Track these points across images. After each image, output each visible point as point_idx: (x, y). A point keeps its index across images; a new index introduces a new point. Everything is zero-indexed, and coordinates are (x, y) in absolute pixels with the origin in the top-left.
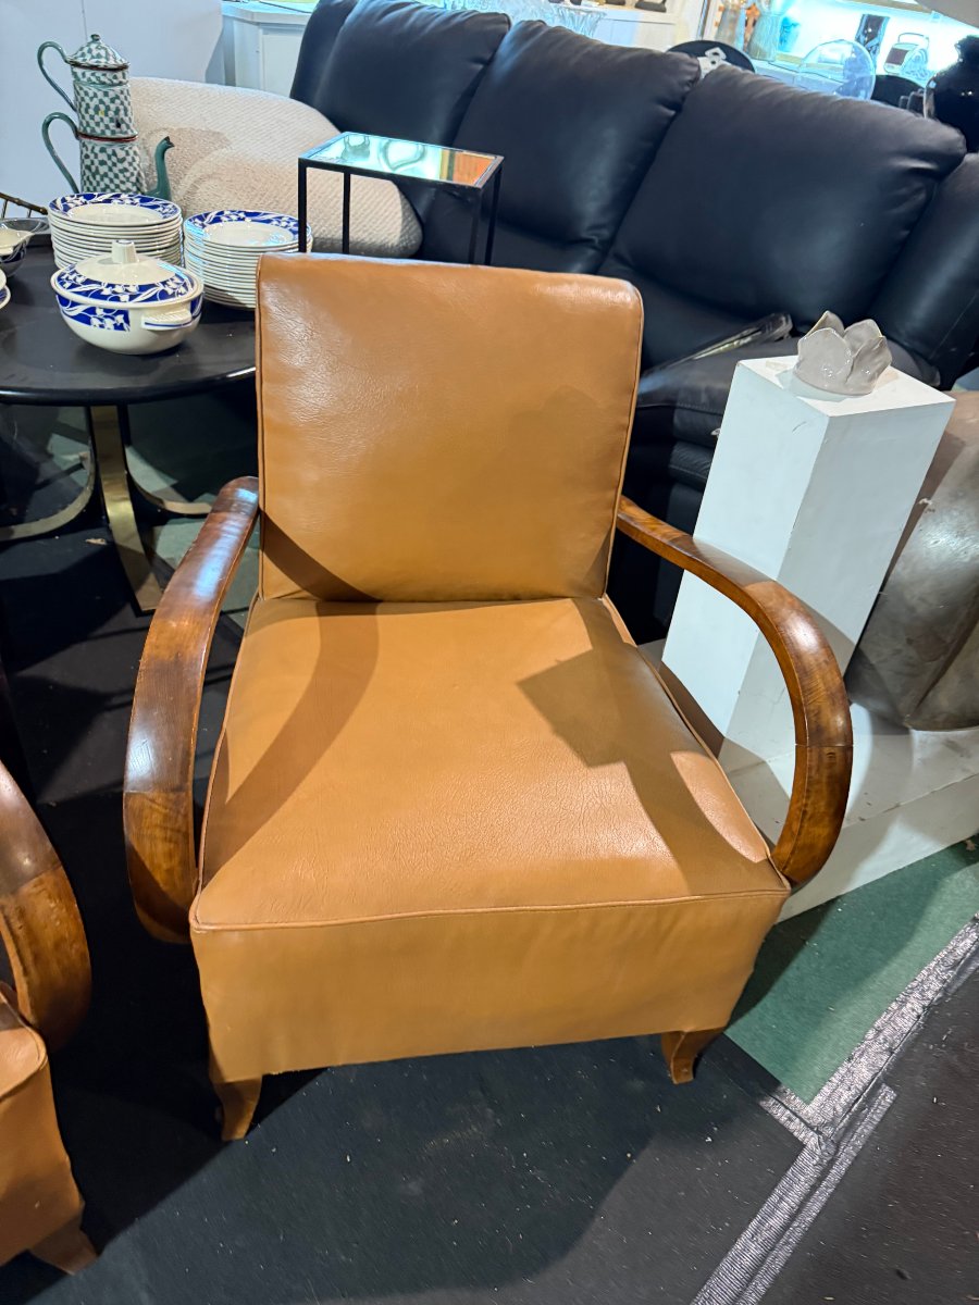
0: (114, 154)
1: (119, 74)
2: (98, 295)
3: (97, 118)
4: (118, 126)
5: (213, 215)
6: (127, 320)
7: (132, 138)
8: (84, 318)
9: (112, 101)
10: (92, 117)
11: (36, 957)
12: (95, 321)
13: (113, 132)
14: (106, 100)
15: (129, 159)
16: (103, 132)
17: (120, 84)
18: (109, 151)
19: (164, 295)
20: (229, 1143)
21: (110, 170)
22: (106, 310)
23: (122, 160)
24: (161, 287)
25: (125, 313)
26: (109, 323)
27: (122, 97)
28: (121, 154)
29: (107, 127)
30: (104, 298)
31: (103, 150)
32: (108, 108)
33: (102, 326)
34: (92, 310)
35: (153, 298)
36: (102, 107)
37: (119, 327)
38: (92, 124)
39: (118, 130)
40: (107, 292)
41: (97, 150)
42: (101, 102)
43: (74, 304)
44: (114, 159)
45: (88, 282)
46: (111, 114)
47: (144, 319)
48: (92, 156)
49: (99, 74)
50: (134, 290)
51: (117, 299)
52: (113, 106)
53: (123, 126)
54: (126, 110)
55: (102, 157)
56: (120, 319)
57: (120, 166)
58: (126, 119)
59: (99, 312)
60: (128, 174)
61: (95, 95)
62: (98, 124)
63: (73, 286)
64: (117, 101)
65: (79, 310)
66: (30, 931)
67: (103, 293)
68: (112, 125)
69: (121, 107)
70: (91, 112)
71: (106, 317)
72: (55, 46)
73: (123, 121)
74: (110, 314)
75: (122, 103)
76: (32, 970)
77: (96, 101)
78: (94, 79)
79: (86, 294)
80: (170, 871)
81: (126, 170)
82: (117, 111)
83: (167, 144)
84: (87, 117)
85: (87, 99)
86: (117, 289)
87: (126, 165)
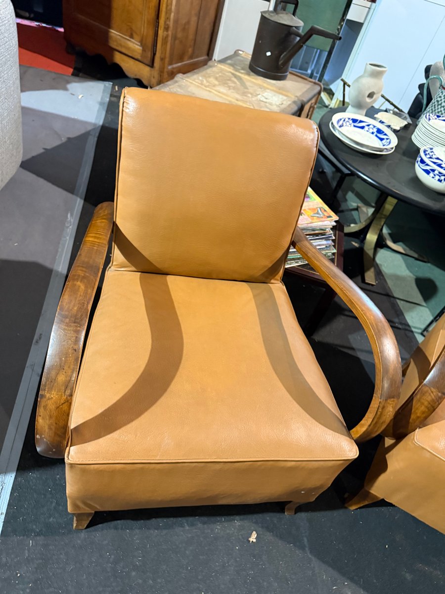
2: (440, 166)
8: (427, 172)
12: (432, 174)
22: (440, 173)
26: (437, 177)
30: (442, 167)
33: (433, 178)
34: (433, 171)
37: (440, 181)
43: (427, 165)
45: (438, 159)
59: (436, 172)
63: (430, 158)
65: (428, 168)
66: (381, 413)
67: (442, 166)
71: (438, 175)
74: (440, 175)
79: (435, 163)
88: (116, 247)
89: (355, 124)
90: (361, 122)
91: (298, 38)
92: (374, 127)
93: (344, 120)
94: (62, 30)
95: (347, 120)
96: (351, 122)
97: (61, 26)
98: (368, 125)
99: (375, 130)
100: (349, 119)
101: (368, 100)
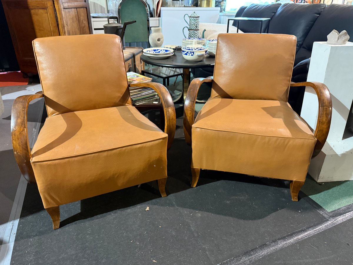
0: (195, 32)
1: (198, 18)
2: (189, 49)
3: (193, 26)
4: (196, 27)
5: (212, 40)
6: (194, 54)
7: (199, 30)
8: (186, 54)
9: (196, 23)
10: (192, 26)
11: (169, 120)
12: (188, 54)
13: (195, 29)
14: (195, 23)
15: (197, 33)
17: (198, 20)
18: (194, 32)
19: (201, 49)
20: (192, 187)
21: (194, 35)
22: (190, 52)
23: (196, 34)
24: (201, 48)
25: (193, 52)
26: (190, 54)
27: (198, 22)
28: (196, 32)
29: (194, 28)
30: (190, 50)
31: (193, 32)
32: (195, 24)
34: (188, 52)
35: (199, 50)
36: (194, 24)
37: (192, 55)
38: (192, 27)
40: (191, 49)
41: (192, 32)
42: (194, 23)
43: (185, 51)
44: (195, 33)
46: (195, 25)
47: (197, 53)
48: (191, 33)
49: (194, 18)
50: (195, 48)
51: (192, 50)
52: (196, 24)
53: (197, 27)
54: (198, 24)
55: (193, 33)
56: (192, 53)
57: (196, 35)
59: (189, 52)
60: (197, 36)
61: (193, 22)
62: (193, 27)
63: (185, 49)
65: (186, 52)
68: (195, 27)
70: (192, 25)
72: (187, 14)
73: (197, 26)
76: (168, 121)
77: (193, 23)
78: (193, 19)
79: (187, 50)
80: (190, 117)
81: (197, 35)
82: (196, 25)
83: (205, 30)
84: (191, 26)
85: (191, 23)
86: (193, 48)
87: (197, 34)
88: (47, 106)
89: (156, 52)
90: (157, 50)
91: (121, 30)
92: (164, 50)
93: (150, 51)
94: (20, 72)
95: (151, 51)
96: (153, 51)
97: (19, 71)
98: (161, 50)
99: (165, 51)
100: (152, 50)
101: (159, 42)
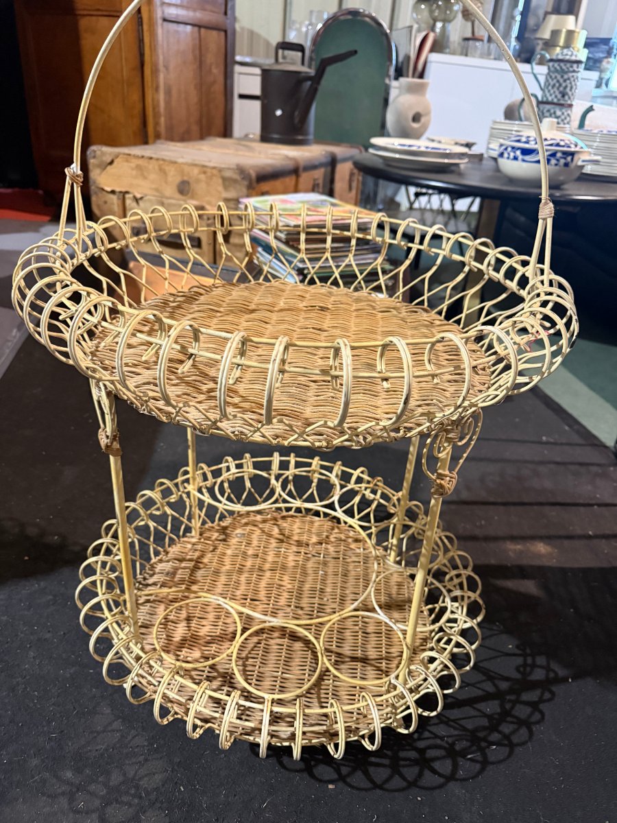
3: (552, 92)
4: (563, 96)
7: (570, 105)
9: (565, 81)
10: (550, 92)
13: (559, 100)
14: (561, 81)
16: (553, 100)
17: (574, 71)
18: (552, 111)
27: (572, 79)
28: (559, 113)
31: (548, 111)
32: (560, 85)
36: (557, 85)
38: (549, 95)
39: (562, 99)
42: (558, 81)
46: (561, 89)
49: (562, 64)
52: (564, 85)
53: (566, 97)
54: (571, 88)
58: (570, 93)
61: (556, 77)
64: (568, 81)
68: (560, 96)
69: (569, 86)
70: (551, 88)
73: (567, 94)
75: (571, 83)
77: (555, 81)
78: (558, 68)
82: (566, 87)
83: (590, 109)
84: (547, 91)
85: (551, 80)
